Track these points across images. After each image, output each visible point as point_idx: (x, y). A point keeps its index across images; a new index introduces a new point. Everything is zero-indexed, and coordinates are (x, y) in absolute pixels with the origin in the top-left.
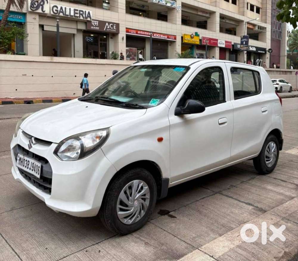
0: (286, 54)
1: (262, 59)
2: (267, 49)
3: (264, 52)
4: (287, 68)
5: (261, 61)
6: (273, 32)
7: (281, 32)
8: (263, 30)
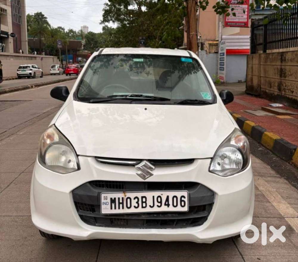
0: (27, 40)
1: (4, 43)
2: (10, 33)
3: (6, 36)
4: (29, 54)
5: (3, 46)
6: (13, 16)
7: (20, 17)
8: (4, 12)
